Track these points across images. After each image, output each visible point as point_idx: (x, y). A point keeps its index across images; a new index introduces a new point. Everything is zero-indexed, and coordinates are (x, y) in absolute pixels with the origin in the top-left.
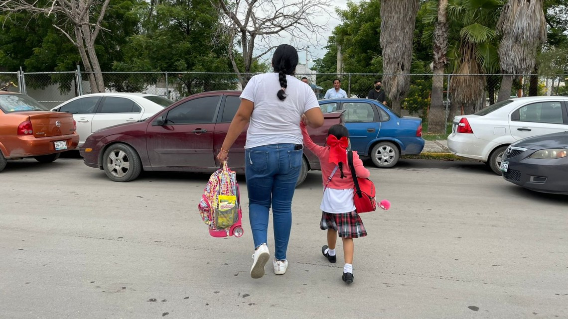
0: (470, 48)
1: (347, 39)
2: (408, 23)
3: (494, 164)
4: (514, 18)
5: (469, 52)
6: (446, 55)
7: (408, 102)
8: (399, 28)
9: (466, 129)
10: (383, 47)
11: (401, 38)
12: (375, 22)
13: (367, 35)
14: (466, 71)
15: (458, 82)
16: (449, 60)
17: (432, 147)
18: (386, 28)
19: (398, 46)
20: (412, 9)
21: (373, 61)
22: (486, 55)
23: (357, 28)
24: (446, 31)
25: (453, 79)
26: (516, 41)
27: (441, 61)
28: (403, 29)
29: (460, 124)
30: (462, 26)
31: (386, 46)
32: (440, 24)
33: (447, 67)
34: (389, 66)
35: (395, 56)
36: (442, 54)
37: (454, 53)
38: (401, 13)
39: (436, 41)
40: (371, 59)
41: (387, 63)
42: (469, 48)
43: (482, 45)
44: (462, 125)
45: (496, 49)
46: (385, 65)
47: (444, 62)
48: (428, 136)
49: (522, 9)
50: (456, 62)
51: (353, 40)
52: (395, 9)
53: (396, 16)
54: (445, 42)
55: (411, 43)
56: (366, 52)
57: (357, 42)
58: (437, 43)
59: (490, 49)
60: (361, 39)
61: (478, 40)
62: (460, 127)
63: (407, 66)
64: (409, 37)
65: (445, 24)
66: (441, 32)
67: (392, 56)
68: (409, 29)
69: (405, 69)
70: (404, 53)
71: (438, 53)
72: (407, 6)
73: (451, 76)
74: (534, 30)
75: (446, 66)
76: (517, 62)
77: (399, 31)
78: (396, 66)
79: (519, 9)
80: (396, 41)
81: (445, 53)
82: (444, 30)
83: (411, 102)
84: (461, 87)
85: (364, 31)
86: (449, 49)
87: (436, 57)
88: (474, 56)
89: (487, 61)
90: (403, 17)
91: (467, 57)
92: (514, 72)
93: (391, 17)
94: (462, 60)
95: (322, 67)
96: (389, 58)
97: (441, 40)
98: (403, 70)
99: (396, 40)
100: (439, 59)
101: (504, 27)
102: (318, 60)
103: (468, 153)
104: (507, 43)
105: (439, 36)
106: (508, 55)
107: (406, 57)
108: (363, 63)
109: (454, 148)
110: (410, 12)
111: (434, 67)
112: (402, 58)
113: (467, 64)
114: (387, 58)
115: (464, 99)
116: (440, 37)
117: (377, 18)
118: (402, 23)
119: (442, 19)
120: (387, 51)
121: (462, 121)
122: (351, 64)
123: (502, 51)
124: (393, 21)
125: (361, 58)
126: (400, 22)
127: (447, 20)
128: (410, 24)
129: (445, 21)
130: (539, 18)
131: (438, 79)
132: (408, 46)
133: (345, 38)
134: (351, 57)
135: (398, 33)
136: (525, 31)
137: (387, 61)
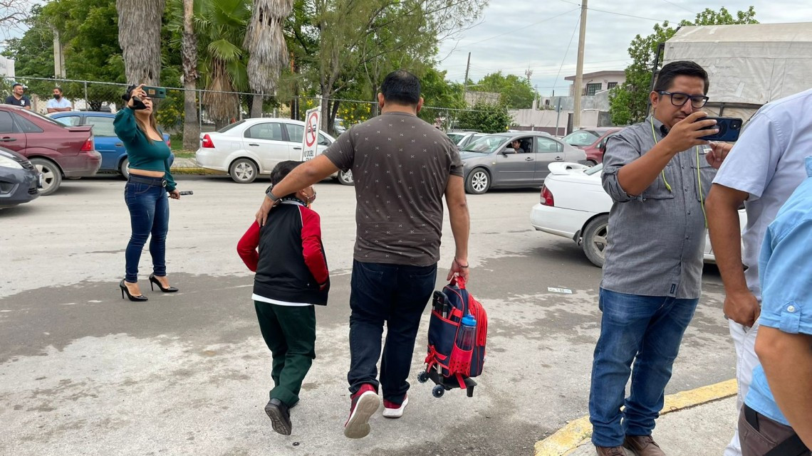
0: (221, 64)
1: (70, 25)
2: (153, 23)
3: (234, 174)
4: (258, 40)
5: (219, 67)
6: (196, 69)
7: (162, 115)
8: (141, 28)
9: (209, 145)
10: (124, 48)
11: (146, 41)
12: (109, 9)
13: (99, 24)
14: (218, 87)
15: (212, 98)
16: (201, 74)
17: (186, 164)
18: (126, 25)
19: (142, 49)
20: (156, 8)
21: (111, 61)
22: (236, 73)
23: (83, 12)
24: (194, 44)
25: (206, 95)
26: (262, 62)
27: (192, 75)
28: (147, 29)
29: (204, 140)
30: (210, 40)
31: (128, 47)
32: (187, 34)
33: (199, 82)
34: (133, 71)
35: (141, 62)
36: (192, 68)
37: (205, 68)
38: (142, 10)
39: (184, 53)
40: (107, 56)
41: (131, 69)
42: (219, 64)
43: (230, 63)
44: (206, 140)
45: (244, 67)
46: (128, 70)
47: (195, 76)
48: (182, 154)
49: (264, 32)
50: (208, 77)
51: (79, 28)
52: (135, 4)
53: (137, 13)
54: (194, 55)
55: (159, 47)
56: (99, 46)
57: (85, 32)
58: (186, 54)
59: (239, 66)
60: (91, 28)
61: (226, 57)
62: (204, 143)
63: (156, 73)
64: (156, 40)
65: (192, 36)
66: (188, 44)
67: (136, 61)
68: (155, 30)
69: (154, 77)
70: (150, 59)
71: (188, 66)
72: (149, 3)
73: (203, 92)
74: (276, 53)
75: (197, 80)
76: (264, 83)
77: (143, 32)
78: (142, 72)
79: (261, 31)
80: (139, 43)
81: (195, 66)
82: (192, 42)
83: (165, 116)
84: (215, 103)
85: (95, 18)
86: (199, 63)
87: (186, 70)
88: (225, 71)
89: (237, 78)
90: (146, 15)
91: (218, 73)
92: (262, 92)
93: (130, 13)
94: (214, 75)
95: (21, 52)
96: (132, 62)
97: (190, 52)
98: (151, 78)
99: (139, 41)
100: (189, 72)
101: (250, 46)
102: (14, 40)
103: (212, 165)
104: (253, 63)
105: (186, 48)
106: (256, 75)
107: (153, 62)
108: (96, 60)
109: (201, 162)
110: (154, 12)
111: (185, 81)
112: (149, 63)
113: (218, 81)
114: (130, 62)
115: (219, 116)
116: (189, 49)
117: (111, 4)
118: (145, 22)
119: (188, 30)
120: (130, 54)
121: (205, 137)
122: (77, 60)
123: (250, 70)
124: (134, 18)
125: (93, 53)
126: (143, 21)
127: (195, 31)
128: (156, 25)
129: (192, 33)
130: (280, 43)
131: (191, 93)
132: (155, 51)
133: (67, 23)
134: (77, 50)
135: (141, 34)
136: (267, 53)
137: (130, 66)
